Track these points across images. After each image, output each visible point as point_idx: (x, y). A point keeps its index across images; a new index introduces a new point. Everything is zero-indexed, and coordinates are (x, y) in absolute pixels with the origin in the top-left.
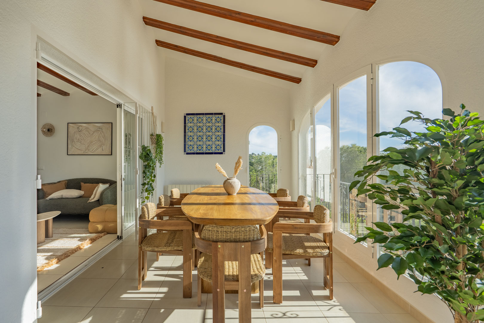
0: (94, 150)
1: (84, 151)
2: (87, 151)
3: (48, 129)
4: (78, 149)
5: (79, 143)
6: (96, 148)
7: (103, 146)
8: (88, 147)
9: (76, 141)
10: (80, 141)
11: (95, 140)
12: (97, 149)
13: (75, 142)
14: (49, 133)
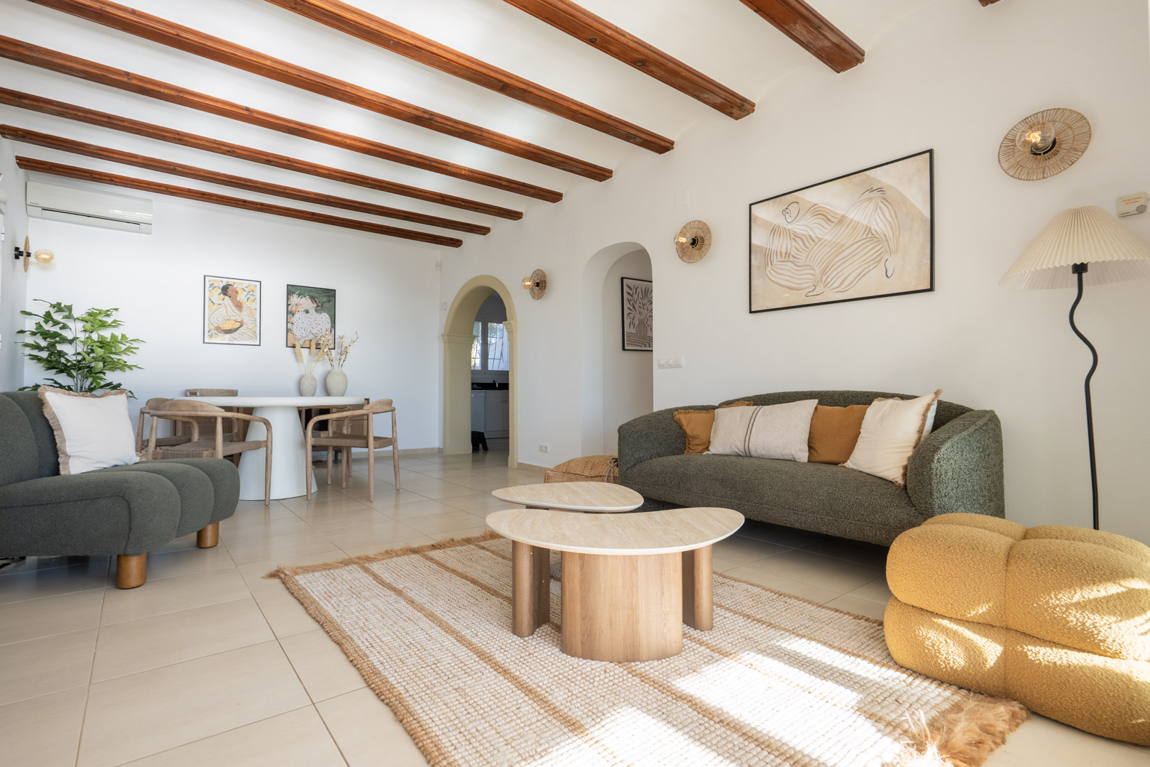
0: (844, 285)
1: (805, 292)
2: (818, 290)
3: (694, 240)
4: (784, 286)
5: (789, 264)
6: (858, 271)
7: (887, 256)
8: (824, 272)
9: (779, 258)
10: (791, 259)
11: (850, 243)
12: (861, 276)
13: (775, 262)
14: (695, 251)
